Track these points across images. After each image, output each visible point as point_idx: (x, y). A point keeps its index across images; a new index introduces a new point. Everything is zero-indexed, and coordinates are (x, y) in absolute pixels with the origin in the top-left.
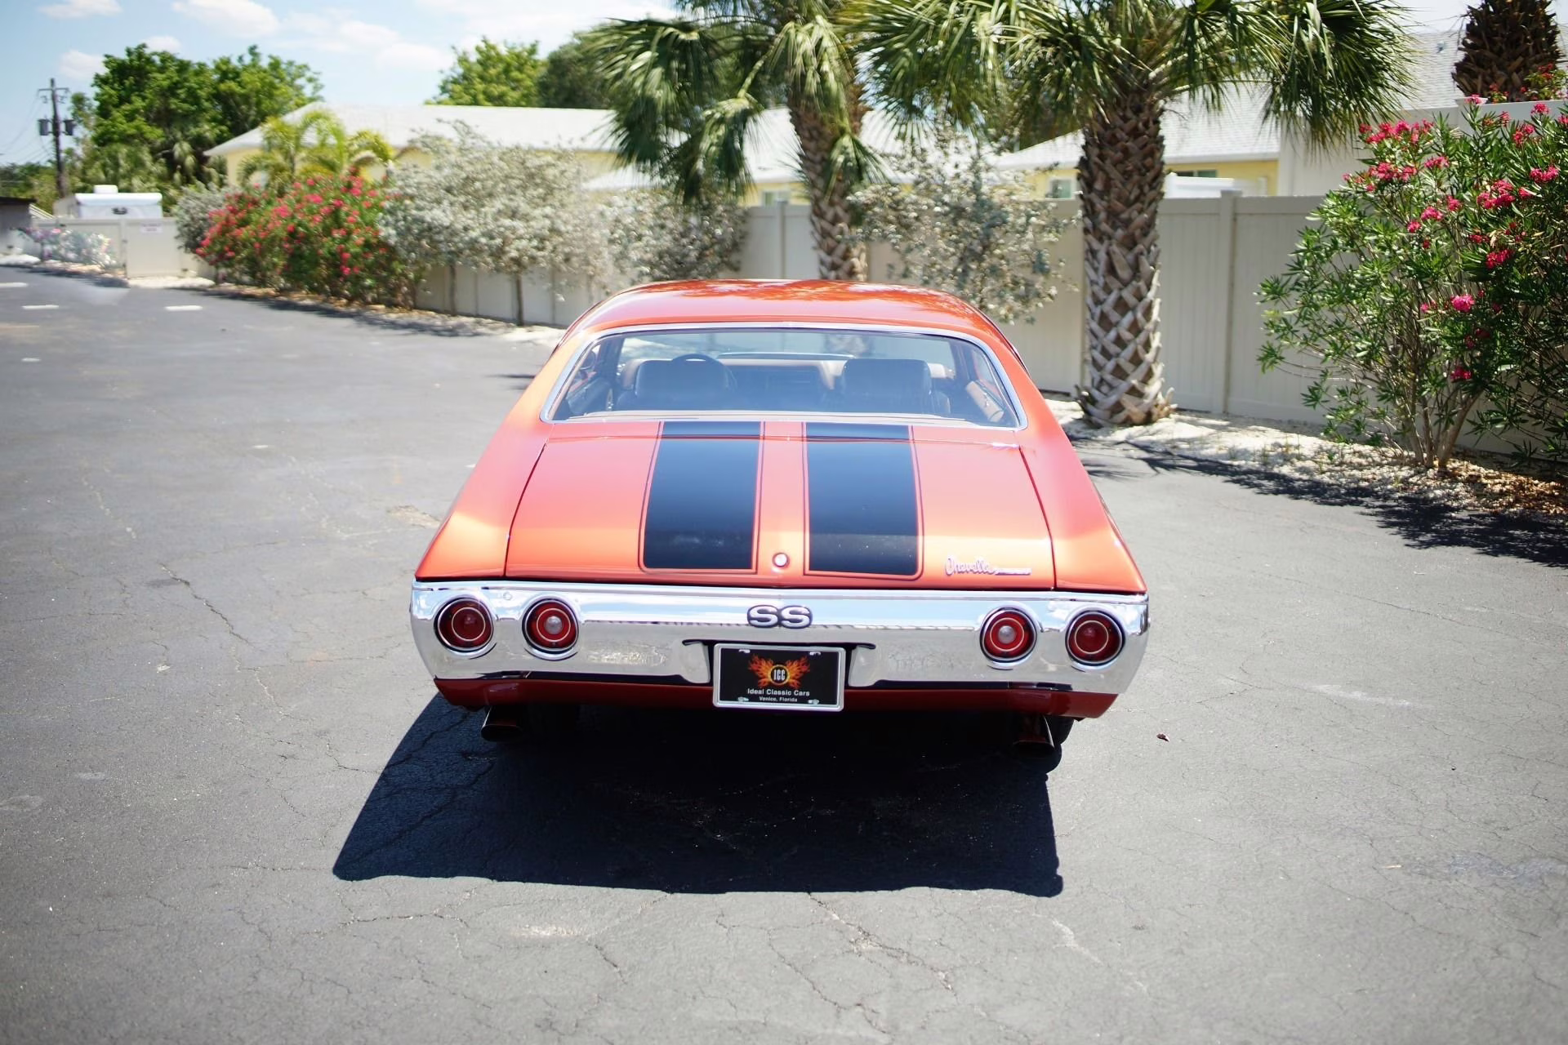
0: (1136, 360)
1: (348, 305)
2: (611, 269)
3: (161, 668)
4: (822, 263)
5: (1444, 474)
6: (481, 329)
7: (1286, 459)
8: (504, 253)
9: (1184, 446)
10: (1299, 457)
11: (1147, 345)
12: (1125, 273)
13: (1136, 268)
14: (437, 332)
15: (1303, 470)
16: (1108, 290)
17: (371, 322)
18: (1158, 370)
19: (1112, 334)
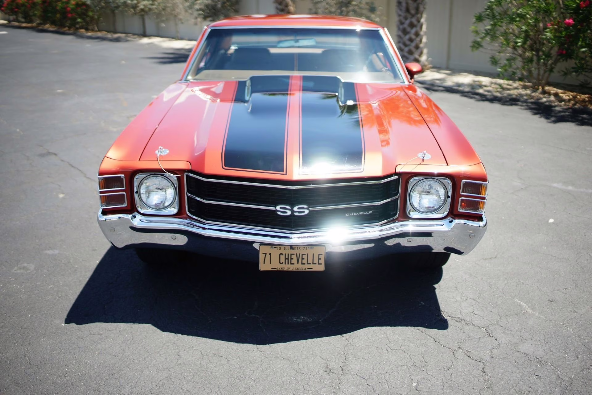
0: (417, 47)
1: (69, 30)
2: (183, 12)
3: (61, 196)
4: (277, 8)
5: (544, 92)
6: (129, 39)
7: (481, 86)
8: (138, 7)
9: (438, 82)
10: (485, 86)
11: (421, 41)
12: (413, 12)
13: (417, 9)
14: (111, 40)
15: (489, 91)
16: (406, 18)
17: (82, 37)
18: (425, 51)
19: (407, 37)
